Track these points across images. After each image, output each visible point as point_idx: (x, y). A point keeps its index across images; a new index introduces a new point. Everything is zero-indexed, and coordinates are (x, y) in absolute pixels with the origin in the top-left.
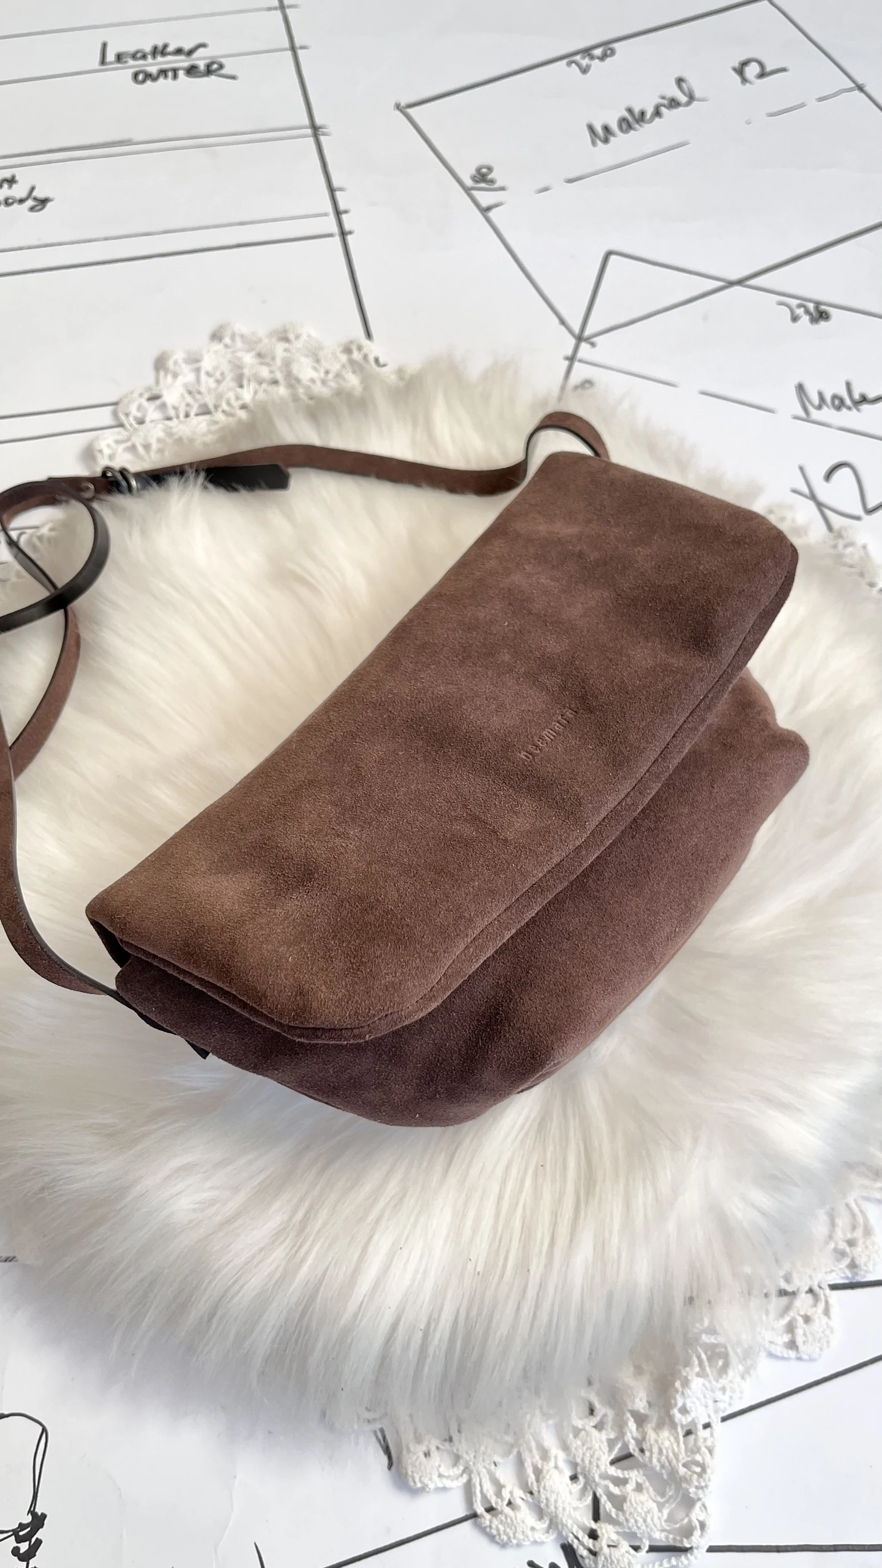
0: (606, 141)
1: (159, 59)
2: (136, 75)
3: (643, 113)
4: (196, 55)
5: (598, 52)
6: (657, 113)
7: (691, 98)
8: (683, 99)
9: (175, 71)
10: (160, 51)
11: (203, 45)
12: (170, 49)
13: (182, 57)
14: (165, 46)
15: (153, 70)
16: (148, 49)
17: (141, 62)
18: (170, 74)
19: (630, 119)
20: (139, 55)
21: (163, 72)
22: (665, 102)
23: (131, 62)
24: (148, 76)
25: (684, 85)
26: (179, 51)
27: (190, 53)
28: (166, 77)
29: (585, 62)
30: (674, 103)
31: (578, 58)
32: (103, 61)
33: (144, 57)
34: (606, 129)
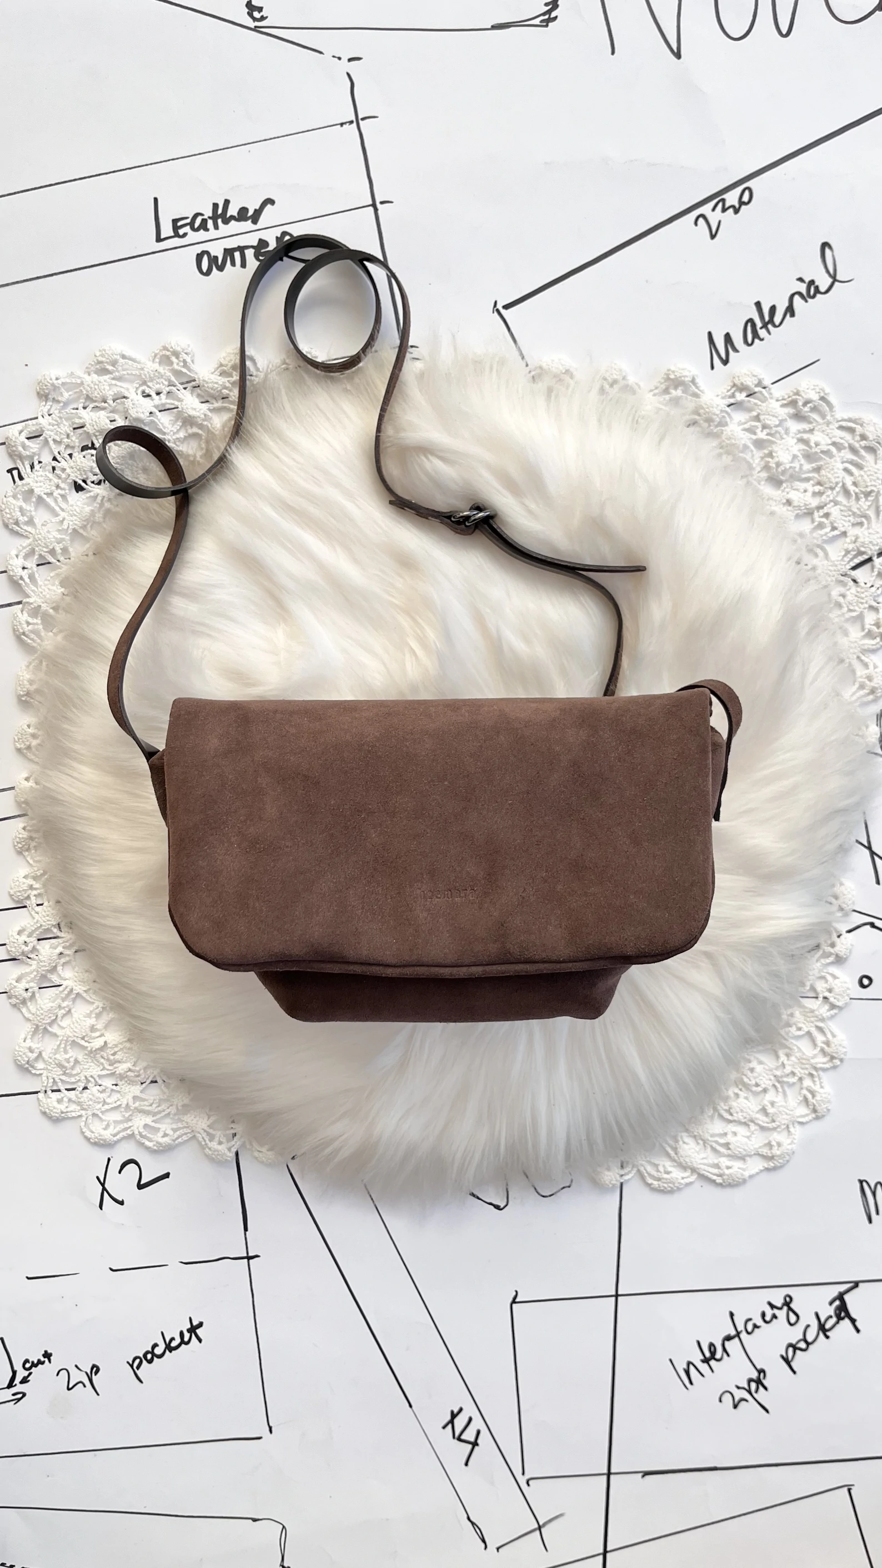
0: (725, 362)
1: (224, 229)
2: (199, 257)
3: (773, 309)
4: (264, 221)
5: (732, 198)
6: (790, 310)
7: (835, 280)
8: (824, 282)
9: (242, 249)
10: (220, 215)
11: (270, 201)
12: (233, 211)
13: (248, 225)
14: (227, 202)
15: (217, 250)
16: (208, 213)
17: (202, 235)
18: (237, 255)
19: (759, 324)
20: (198, 222)
21: (229, 252)
22: (802, 288)
23: (193, 236)
24: (213, 260)
25: (827, 251)
26: (242, 215)
27: (255, 218)
28: (233, 264)
29: (714, 217)
30: (812, 290)
31: (706, 209)
32: (159, 239)
33: (204, 226)
34: (728, 338)
